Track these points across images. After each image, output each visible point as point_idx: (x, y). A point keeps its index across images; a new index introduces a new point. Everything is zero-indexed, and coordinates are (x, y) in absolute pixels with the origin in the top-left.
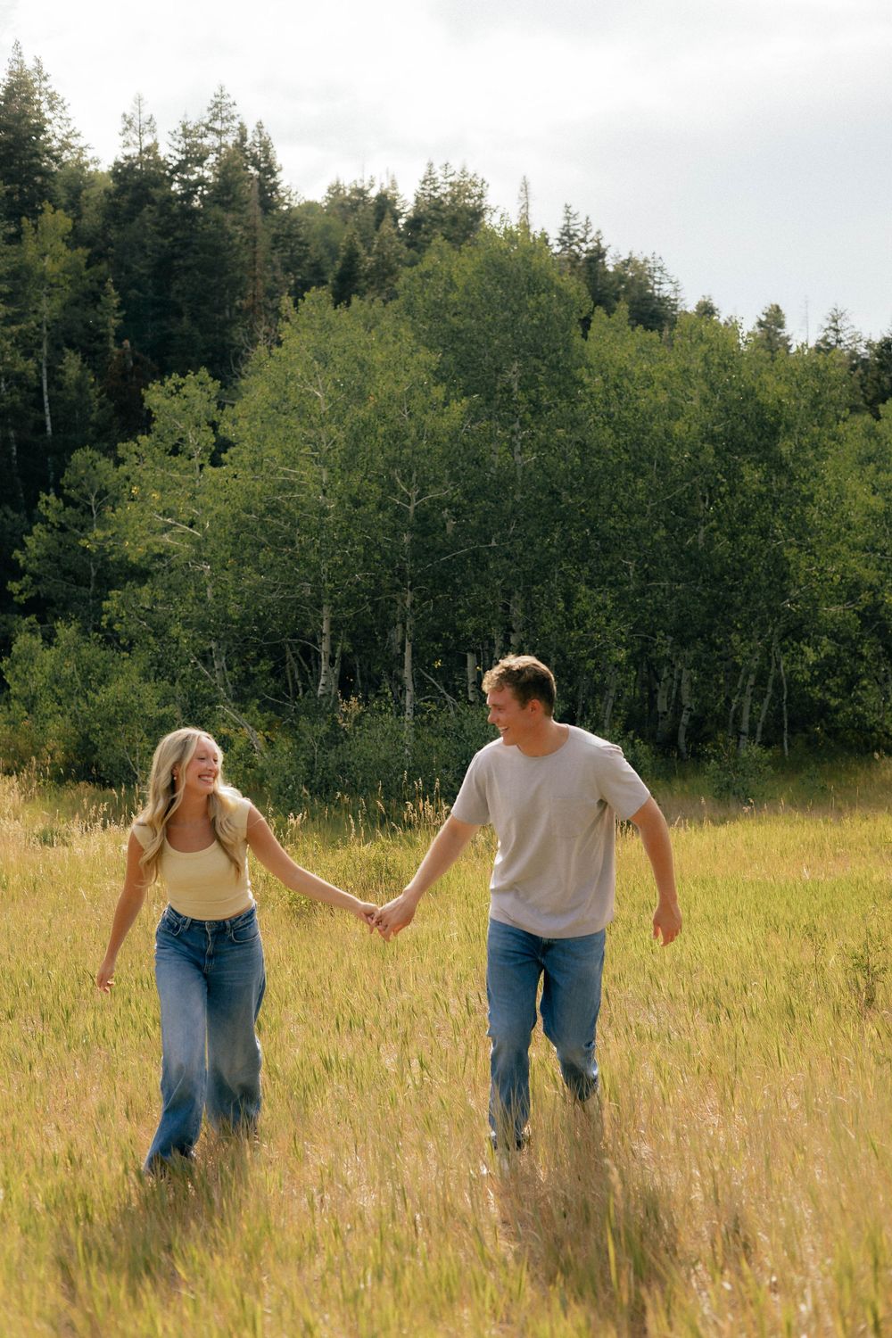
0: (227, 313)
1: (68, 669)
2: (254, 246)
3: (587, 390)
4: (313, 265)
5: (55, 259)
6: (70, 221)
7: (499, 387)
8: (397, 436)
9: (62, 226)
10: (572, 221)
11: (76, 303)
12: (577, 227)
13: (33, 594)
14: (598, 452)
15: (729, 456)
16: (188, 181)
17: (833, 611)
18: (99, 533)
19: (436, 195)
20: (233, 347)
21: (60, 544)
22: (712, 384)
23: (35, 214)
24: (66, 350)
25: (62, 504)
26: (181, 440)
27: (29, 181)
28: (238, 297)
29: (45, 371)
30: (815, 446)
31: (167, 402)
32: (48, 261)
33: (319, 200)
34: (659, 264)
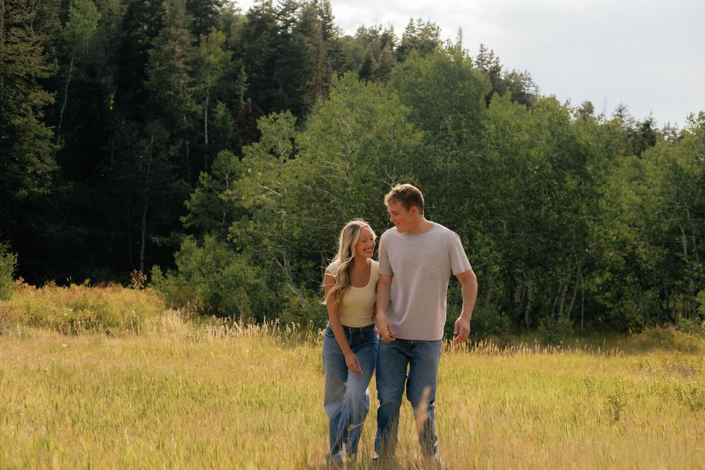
0: (302, 88)
1: (209, 259)
2: (318, 54)
3: (487, 132)
5: (216, 55)
6: (225, 37)
7: (441, 127)
8: (386, 148)
9: (220, 40)
10: (484, 53)
11: (225, 79)
12: (485, 56)
13: (192, 223)
14: (491, 163)
15: (560, 170)
16: (286, 20)
17: (611, 254)
18: (229, 192)
19: (413, 35)
20: (303, 105)
21: (209, 199)
22: (553, 132)
23: (207, 33)
24: (218, 101)
25: (211, 178)
26: (274, 146)
27: (205, 16)
28: (308, 80)
29: (206, 112)
30: (605, 167)
31: (269, 127)
32: (212, 57)
33: (353, 36)
34: (528, 77)
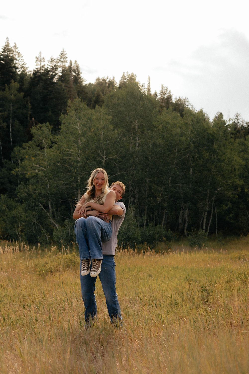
1: (4, 208)
3: (158, 129)
4: (89, 99)
5: (14, 95)
6: (19, 85)
7: (132, 127)
8: (100, 140)
9: (16, 87)
10: (164, 89)
11: (20, 108)
14: (159, 145)
15: (199, 148)
17: (230, 193)
18: (17, 169)
19: (125, 80)
23: (9, 83)
24: (16, 120)
25: (10, 162)
26: (41, 143)
27: (8, 74)
29: (11, 127)
31: (37, 132)
33: (93, 83)
34: (187, 100)
